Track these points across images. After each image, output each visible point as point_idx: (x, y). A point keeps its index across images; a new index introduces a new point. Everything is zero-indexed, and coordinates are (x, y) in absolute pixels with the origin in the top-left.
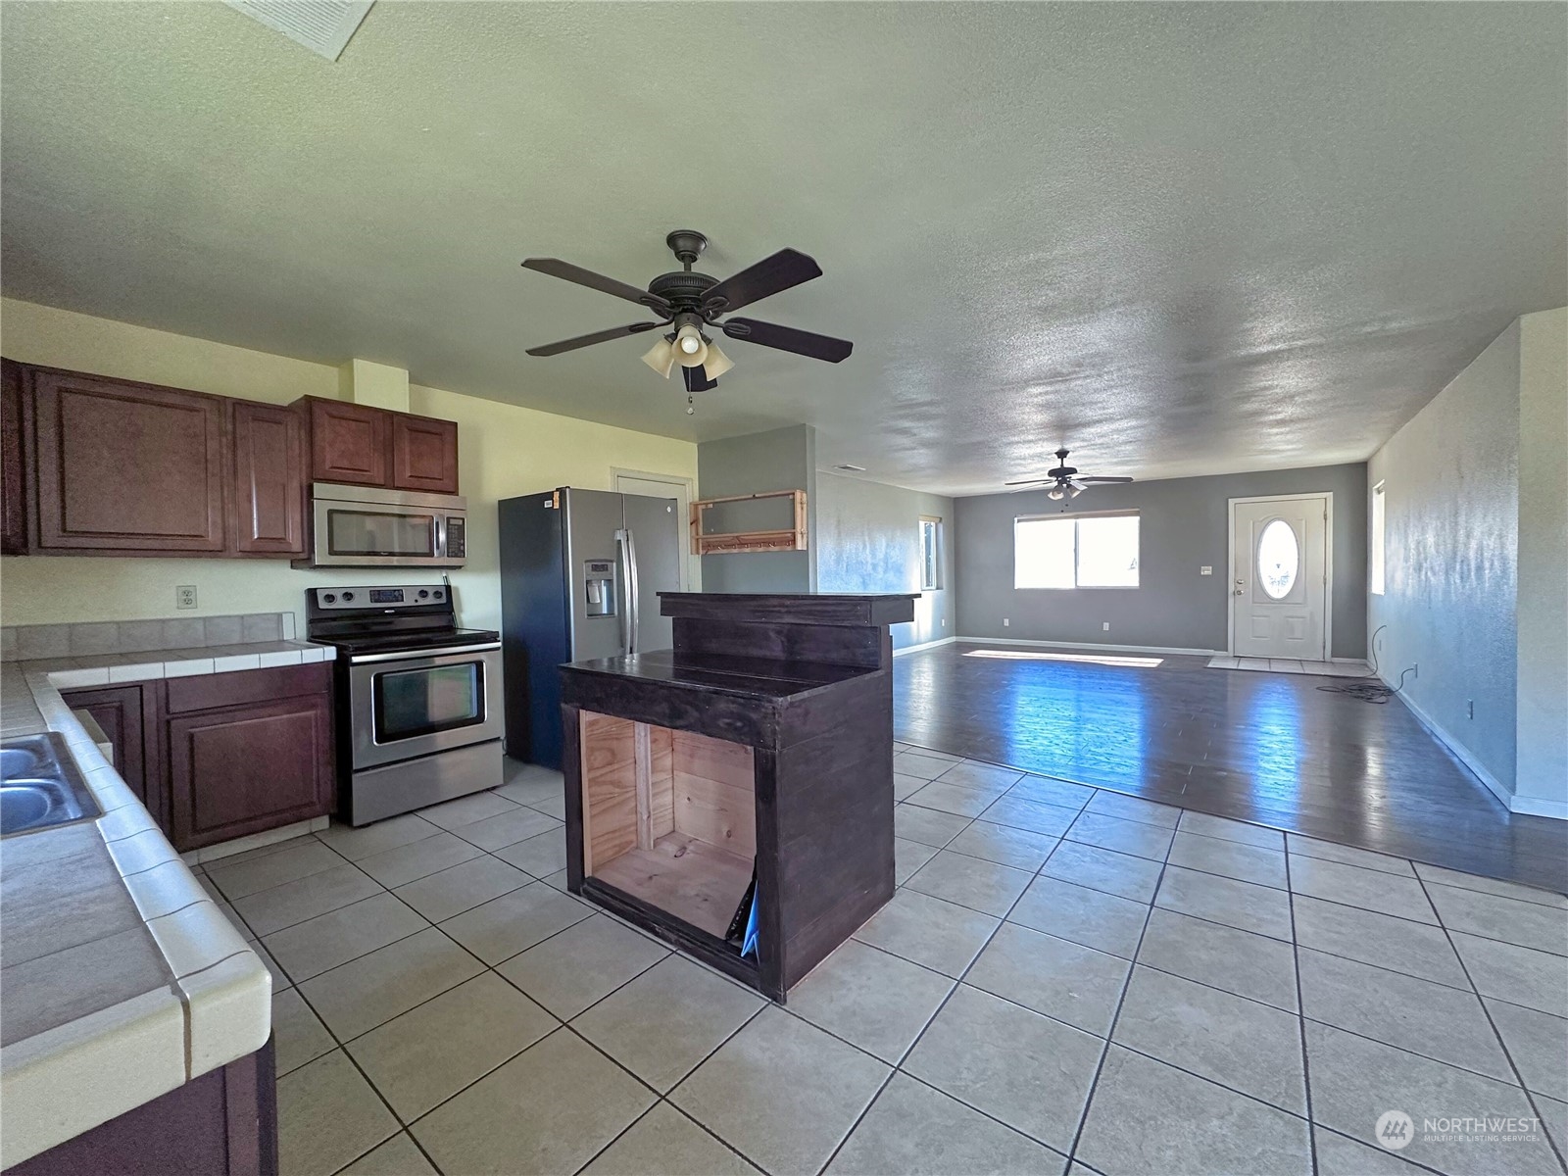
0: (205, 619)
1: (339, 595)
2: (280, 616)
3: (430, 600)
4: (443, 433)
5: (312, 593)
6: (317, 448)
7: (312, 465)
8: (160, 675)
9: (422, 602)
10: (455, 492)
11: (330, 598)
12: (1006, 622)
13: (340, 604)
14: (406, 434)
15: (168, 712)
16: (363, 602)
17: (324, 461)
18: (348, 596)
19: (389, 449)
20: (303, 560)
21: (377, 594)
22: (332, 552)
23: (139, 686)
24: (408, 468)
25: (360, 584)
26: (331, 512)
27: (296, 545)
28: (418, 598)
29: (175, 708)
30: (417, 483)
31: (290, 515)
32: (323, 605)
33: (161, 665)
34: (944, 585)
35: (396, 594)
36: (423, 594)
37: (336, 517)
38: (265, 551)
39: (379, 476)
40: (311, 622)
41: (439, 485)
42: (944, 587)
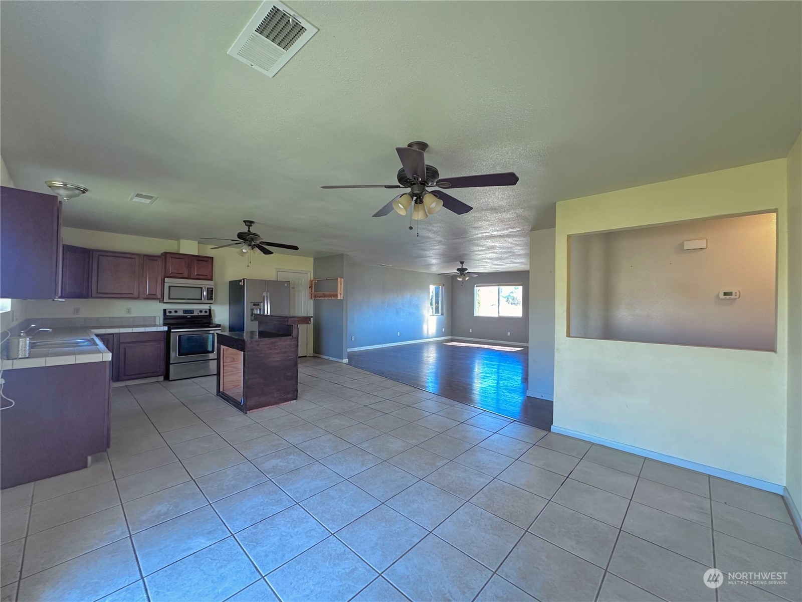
0: (133, 317)
1: (173, 311)
2: (155, 317)
3: (203, 314)
4: (208, 261)
5: (165, 311)
6: (167, 267)
7: (165, 272)
8: (118, 332)
9: (200, 314)
10: (211, 280)
11: (170, 312)
12: (471, 331)
13: (173, 314)
14: (196, 261)
15: (120, 342)
16: (180, 314)
17: (169, 270)
18: (176, 312)
19: (189, 266)
20: (161, 300)
21: (185, 311)
22: (169, 298)
23: (113, 334)
24: (196, 272)
25: (180, 308)
26: (170, 287)
27: (159, 296)
28: (199, 313)
29: (121, 341)
30: (198, 277)
31: (158, 288)
32: (168, 314)
33: (118, 329)
34: (445, 313)
35: (191, 311)
36: (201, 312)
37: (171, 288)
38: (151, 297)
39: (186, 275)
40: (164, 319)
41: (206, 277)
42: (444, 314)
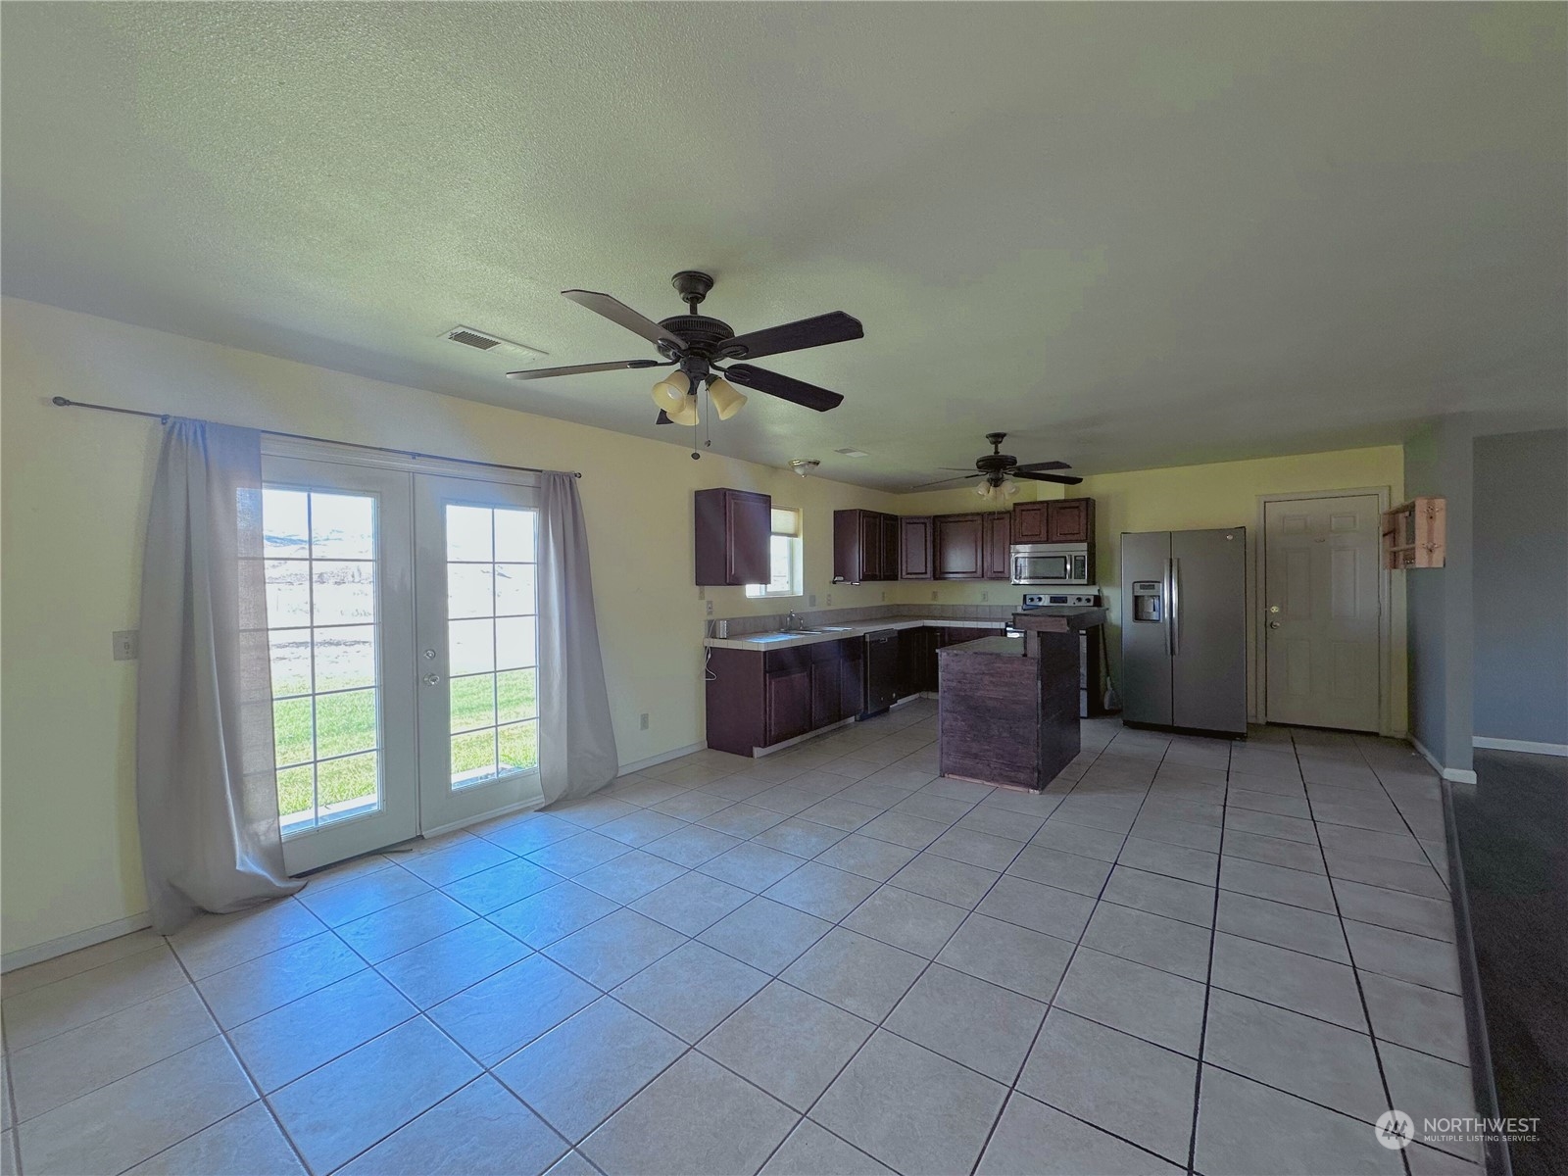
0: (990, 606)
1: (1035, 597)
3: (1083, 604)
4: (1080, 507)
5: (1025, 597)
9: (1079, 604)
10: (1085, 540)
11: (1031, 599)
13: (1036, 602)
14: (1058, 511)
17: (1018, 534)
18: (1039, 599)
21: (1054, 599)
25: (1045, 593)
27: (1007, 575)
28: (1076, 602)
30: (1063, 538)
32: (1028, 602)
35: (1063, 599)
36: (1079, 599)
39: (1044, 536)
41: (1077, 537)
